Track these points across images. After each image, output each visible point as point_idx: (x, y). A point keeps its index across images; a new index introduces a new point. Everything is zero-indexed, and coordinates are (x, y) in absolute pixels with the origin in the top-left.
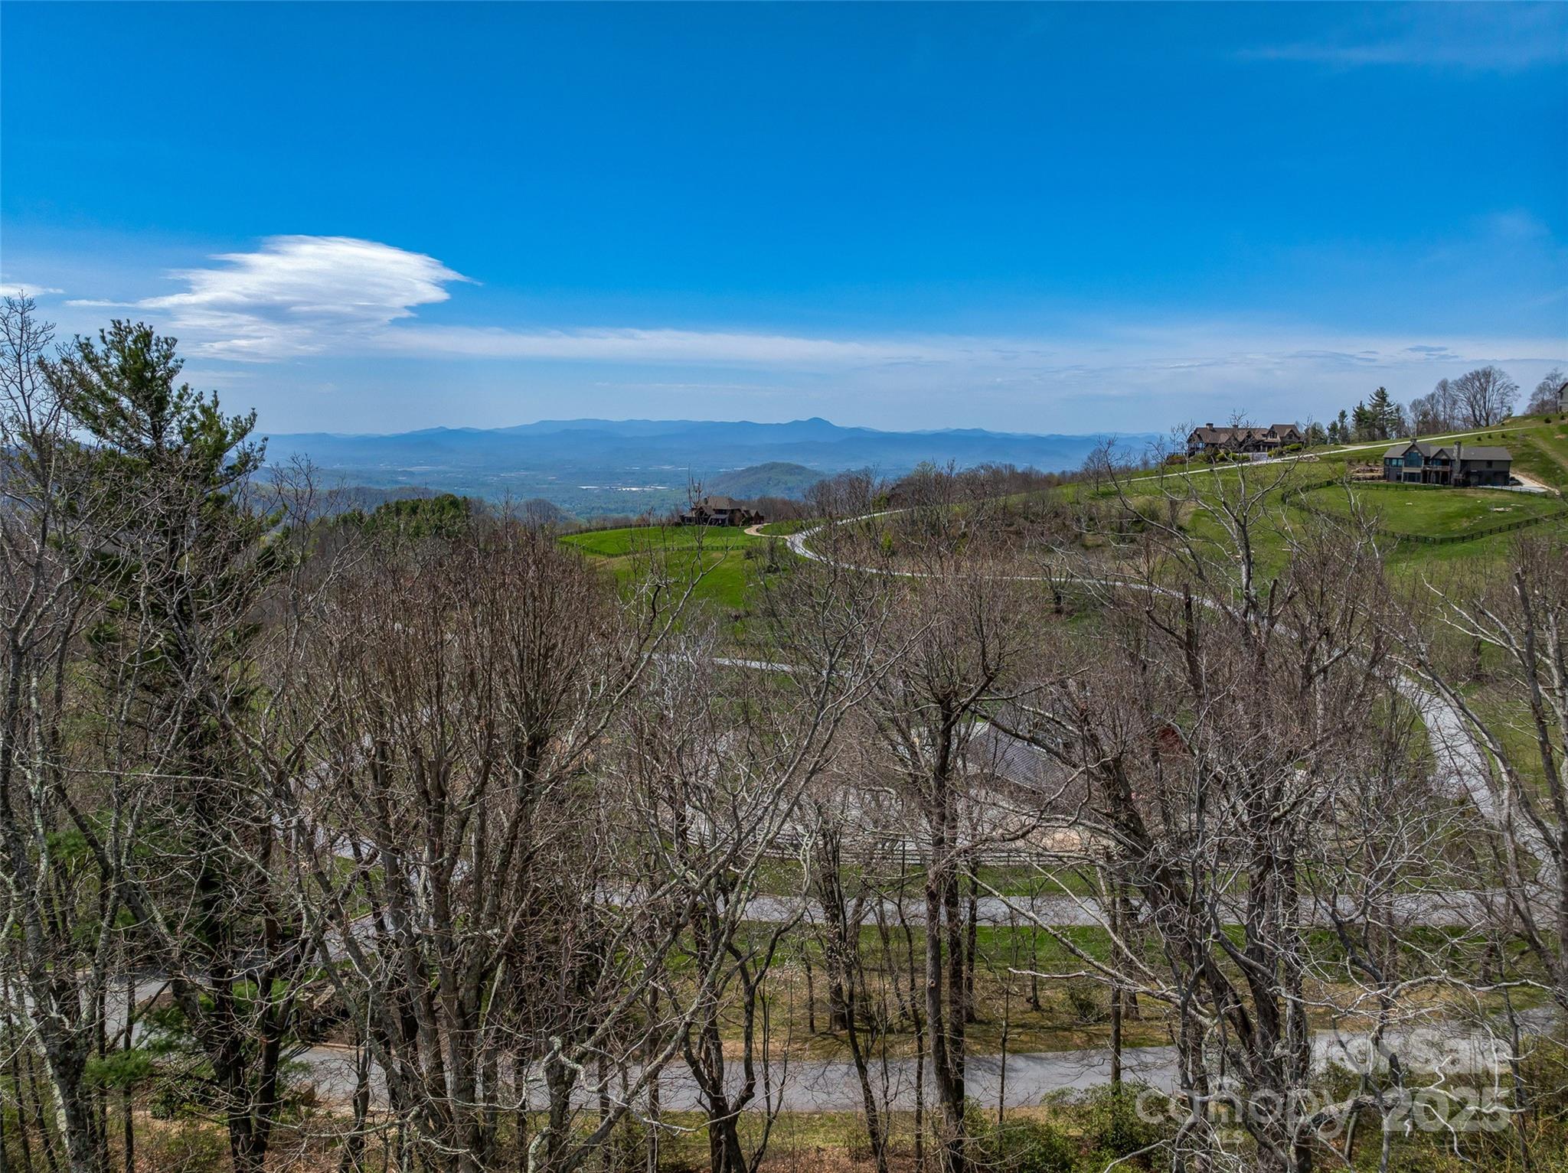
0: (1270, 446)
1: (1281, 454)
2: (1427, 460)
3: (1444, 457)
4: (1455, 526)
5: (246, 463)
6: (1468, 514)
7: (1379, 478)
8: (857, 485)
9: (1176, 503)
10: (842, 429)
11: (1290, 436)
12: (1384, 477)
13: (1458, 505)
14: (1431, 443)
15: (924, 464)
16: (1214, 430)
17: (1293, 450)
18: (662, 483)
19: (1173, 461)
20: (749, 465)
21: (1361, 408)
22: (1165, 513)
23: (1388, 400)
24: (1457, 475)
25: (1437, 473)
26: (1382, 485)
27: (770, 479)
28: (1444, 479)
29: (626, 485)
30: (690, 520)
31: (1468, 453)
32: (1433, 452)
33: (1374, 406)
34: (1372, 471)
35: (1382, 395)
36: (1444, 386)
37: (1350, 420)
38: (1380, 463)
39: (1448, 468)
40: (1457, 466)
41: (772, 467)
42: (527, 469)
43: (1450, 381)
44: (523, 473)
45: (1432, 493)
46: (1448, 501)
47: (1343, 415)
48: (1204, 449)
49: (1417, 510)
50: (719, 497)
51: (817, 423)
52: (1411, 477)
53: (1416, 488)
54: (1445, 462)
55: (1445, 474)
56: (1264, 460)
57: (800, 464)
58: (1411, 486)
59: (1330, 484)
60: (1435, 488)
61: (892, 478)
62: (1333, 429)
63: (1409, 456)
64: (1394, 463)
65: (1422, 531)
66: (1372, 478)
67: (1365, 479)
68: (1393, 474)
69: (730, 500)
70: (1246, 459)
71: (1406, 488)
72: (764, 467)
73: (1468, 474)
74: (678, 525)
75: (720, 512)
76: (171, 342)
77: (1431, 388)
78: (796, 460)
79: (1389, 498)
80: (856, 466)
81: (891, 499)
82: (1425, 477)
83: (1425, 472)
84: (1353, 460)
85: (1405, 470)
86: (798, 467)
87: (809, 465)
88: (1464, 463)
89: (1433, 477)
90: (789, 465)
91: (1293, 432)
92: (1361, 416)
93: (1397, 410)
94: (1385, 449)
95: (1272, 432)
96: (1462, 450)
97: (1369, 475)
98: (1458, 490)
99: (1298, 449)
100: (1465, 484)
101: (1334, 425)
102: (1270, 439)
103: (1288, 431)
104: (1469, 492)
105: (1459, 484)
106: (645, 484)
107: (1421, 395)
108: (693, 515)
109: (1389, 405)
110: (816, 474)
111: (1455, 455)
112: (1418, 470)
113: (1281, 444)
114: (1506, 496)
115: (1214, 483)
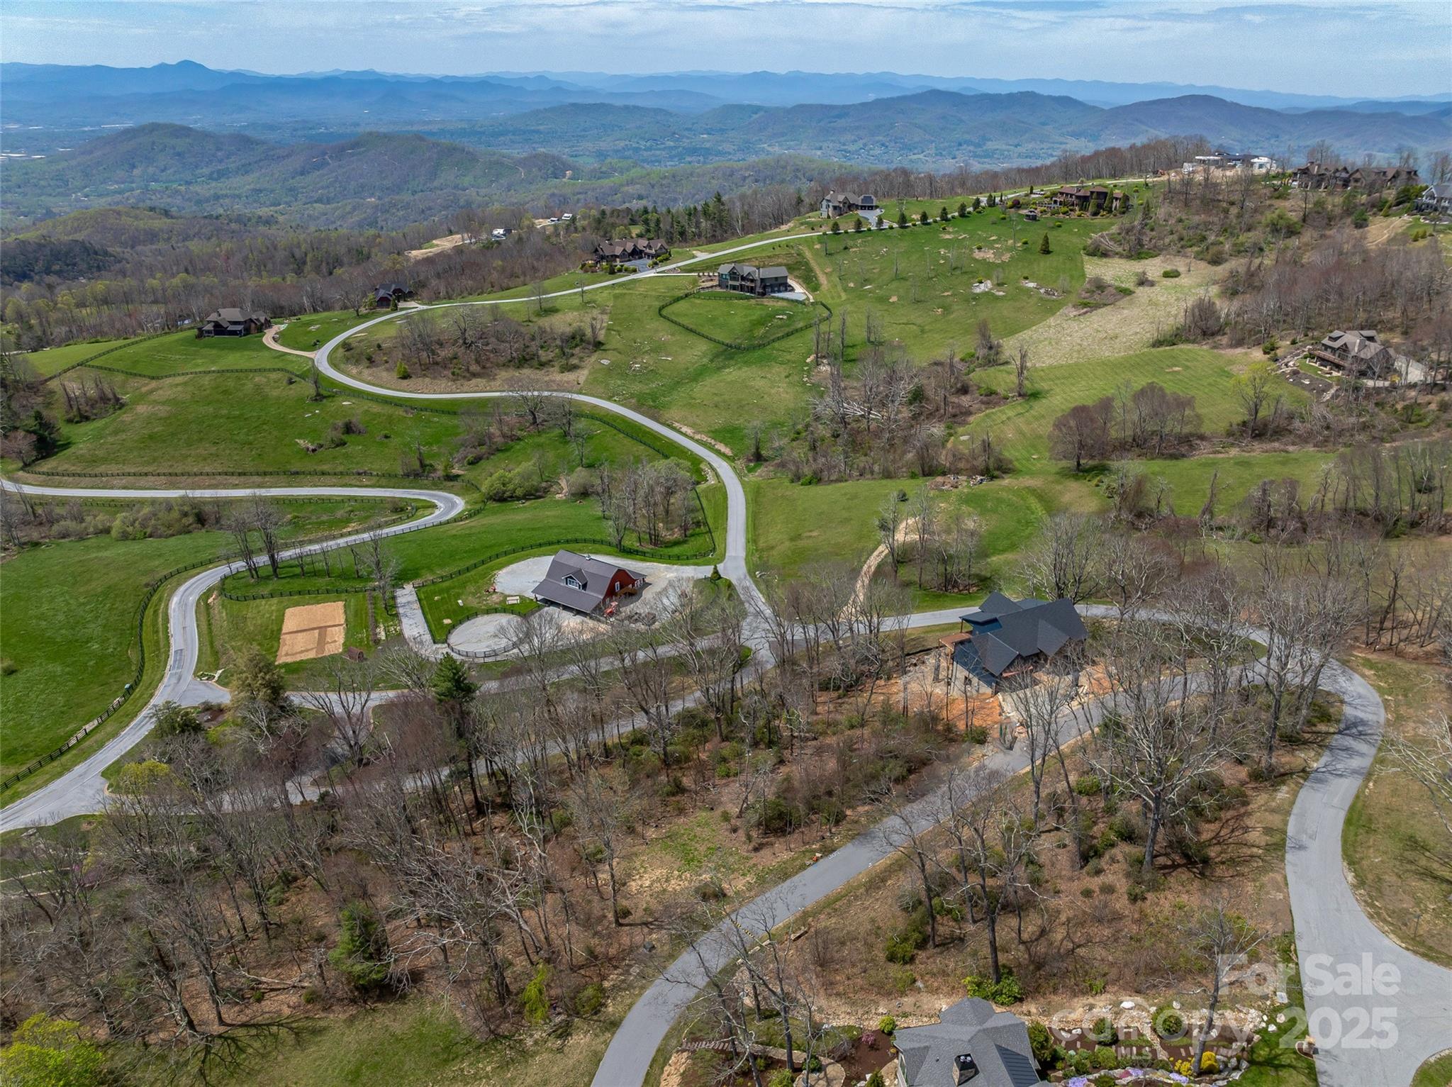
0: (650, 257)
2: (743, 278)
3: (751, 276)
4: (756, 334)
6: (762, 322)
7: (717, 286)
11: (661, 247)
12: (720, 286)
13: (759, 310)
17: (664, 261)
22: (589, 332)
24: (758, 290)
25: (748, 286)
26: (717, 291)
28: (752, 290)
31: (764, 274)
32: (746, 273)
34: (712, 280)
35: (719, 197)
38: (718, 277)
39: (753, 284)
40: (759, 283)
45: (745, 300)
46: (754, 306)
49: (736, 318)
52: (734, 288)
53: (736, 294)
54: (752, 280)
55: (752, 287)
56: (646, 272)
59: (686, 295)
60: (746, 295)
63: (733, 274)
64: (725, 277)
65: (738, 337)
66: (712, 287)
67: (707, 286)
68: (725, 285)
70: (635, 272)
71: (731, 294)
73: (764, 287)
79: (721, 307)
82: (742, 288)
83: (741, 285)
84: (700, 270)
85: (731, 283)
88: (762, 280)
89: (746, 290)
96: (761, 271)
97: (710, 283)
98: (759, 299)
100: (763, 294)
104: (765, 301)
105: (759, 295)
111: (757, 275)
112: (737, 283)
113: (656, 256)
114: (785, 304)
115: (616, 297)
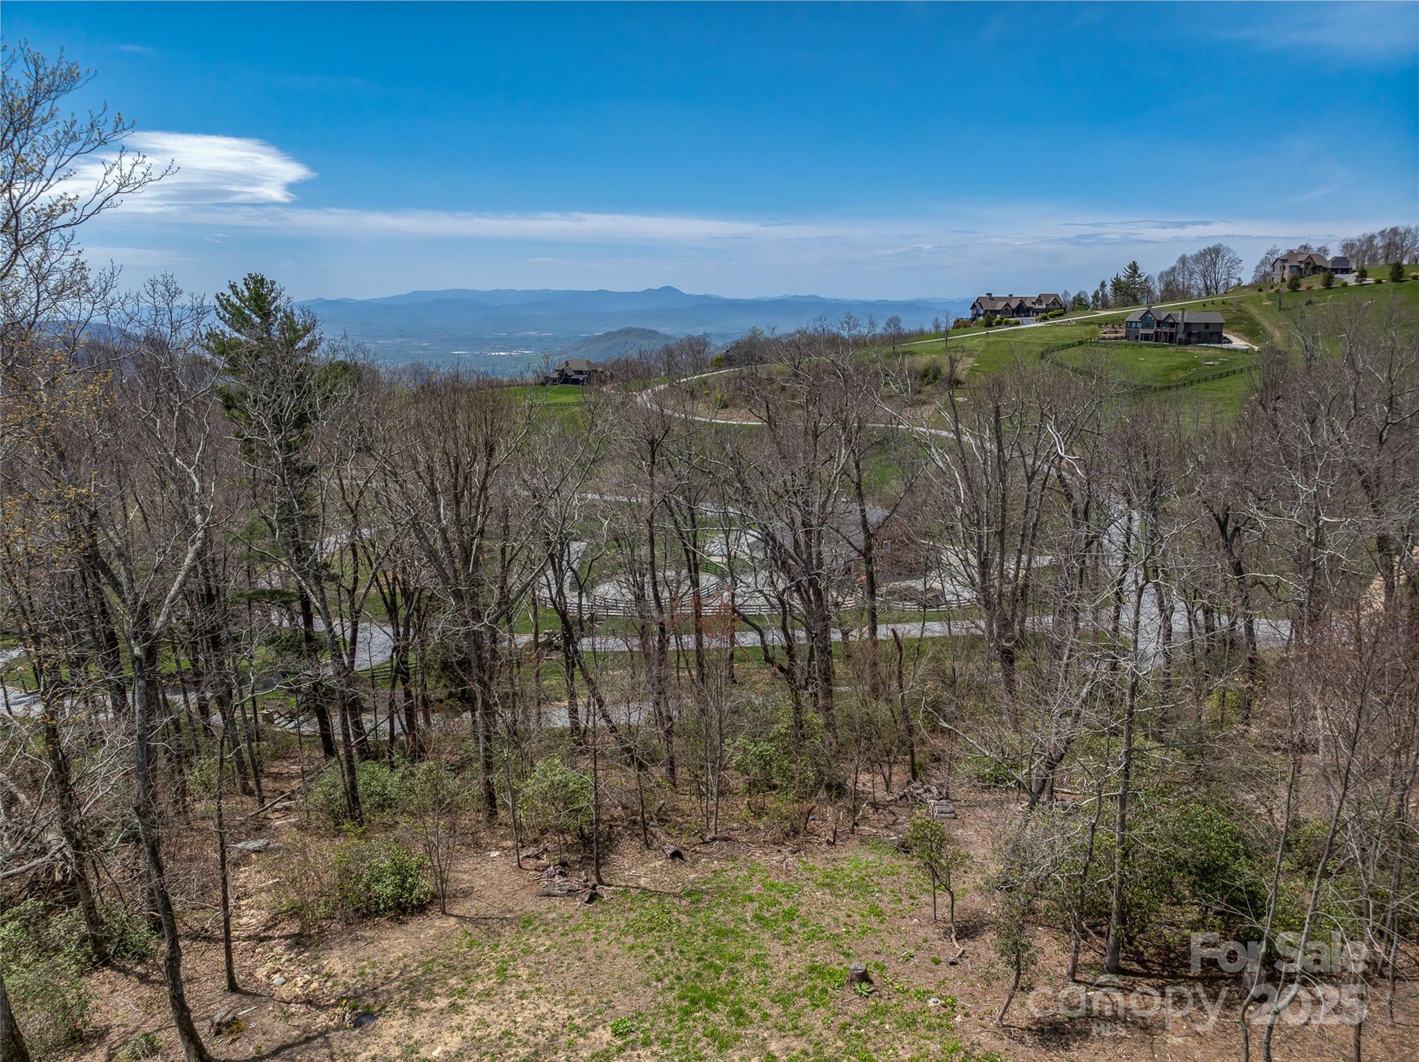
0: (1037, 312)
1: (1045, 319)
2: (1159, 323)
3: (1171, 321)
4: (1173, 377)
5: (312, 346)
6: (1184, 367)
7: (1122, 338)
8: (696, 346)
9: (956, 361)
10: (691, 296)
11: (1053, 303)
12: (1126, 337)
13: (1179, 360)
14: (1163, 310)
15: (754, 330)
16: (992, 299)
17: (1057, 315)
18: (528, 348)
19: (959, 325)
20: (607, 330)
21: (1118, 279)
22: (946, 370)
23: (1139, 272)
24: (1181, 336)
25: (1166, 333)
26: (1122, 344)
27: (626, 342)
28: (1171, 338)
29: (494, 349)
30: (555, 380)
31: (1190, 317)
32: (1164, 315)
33: (1129, 277)
34: (1116, 332)
35: (1134, 268)
36: (1183, 260)
37: (1108, 289)
38: (1124, 326)
39: (1174, 330)
40: (1181, 328)
41: (628, 332)
42: (402, 336)
43: (1188, 256)
44: (399, 340)
45: (1161, 350)
46: (1171, 356)
47: (1103, 285)
48: (984, 315)
49: (1146, 364)
50: (578, 360)
51: (668, 290)
52: (1146, 337)
53: (1148, 346)
54: (1172, 325)
55: (1172, 334)
56: (1031, 324)
57: (653, 329)
58: (1144, 345)
59: (1080, 343)
60: (1163, 346)
61: (729, 342)
62: (1095, 297)
63: (1145, 320)
64: (1134, 325)
65: (1147, 381)
66: (1116, 338)
67: (1109, 339)
68: (1134, 335)
69: (588, 362)
70: (1017, 323)
71: (1141, 346)
72: (620, 332)
73: (1190, 334)
74: (543, 384)
75: (581, 373)
76: (273, 283)
77: (1173, 262)
78: (649, 325)
79: (1127, 355)
80: (697, 332)
81: (727, 360)
82: (1157, 337)
83: (1156, 333)
84: (1101, 323)
85: (1142, 331)
86: (651, 332)
87: (662, 330)
88: (1187, 325)
89: (1163, 338)
90: (644, 330)
91: (1056, 300)
92: (1117, 285)
93: (1146, 280)
94: (1128, 314)
95: (1039, 301)
96: (1186, 314)
97: (1113, 335)
98: (1181, 348)
99: (1060, 315)
100: (1187, 343)
101: (1097, 293)
102: (1037, 306)
103: (1052, 299)
104: (1189, 349)
105: (1181, 343)
106: (512, 348)
107: (1166, 267)
108: (556, 375)
109: (1140, 276)
110: (667, 337)
111: (1180, 318)
112: (1151, 331)
113: (1046, 311)
114: (1218, 352)
115: (988, 344)
